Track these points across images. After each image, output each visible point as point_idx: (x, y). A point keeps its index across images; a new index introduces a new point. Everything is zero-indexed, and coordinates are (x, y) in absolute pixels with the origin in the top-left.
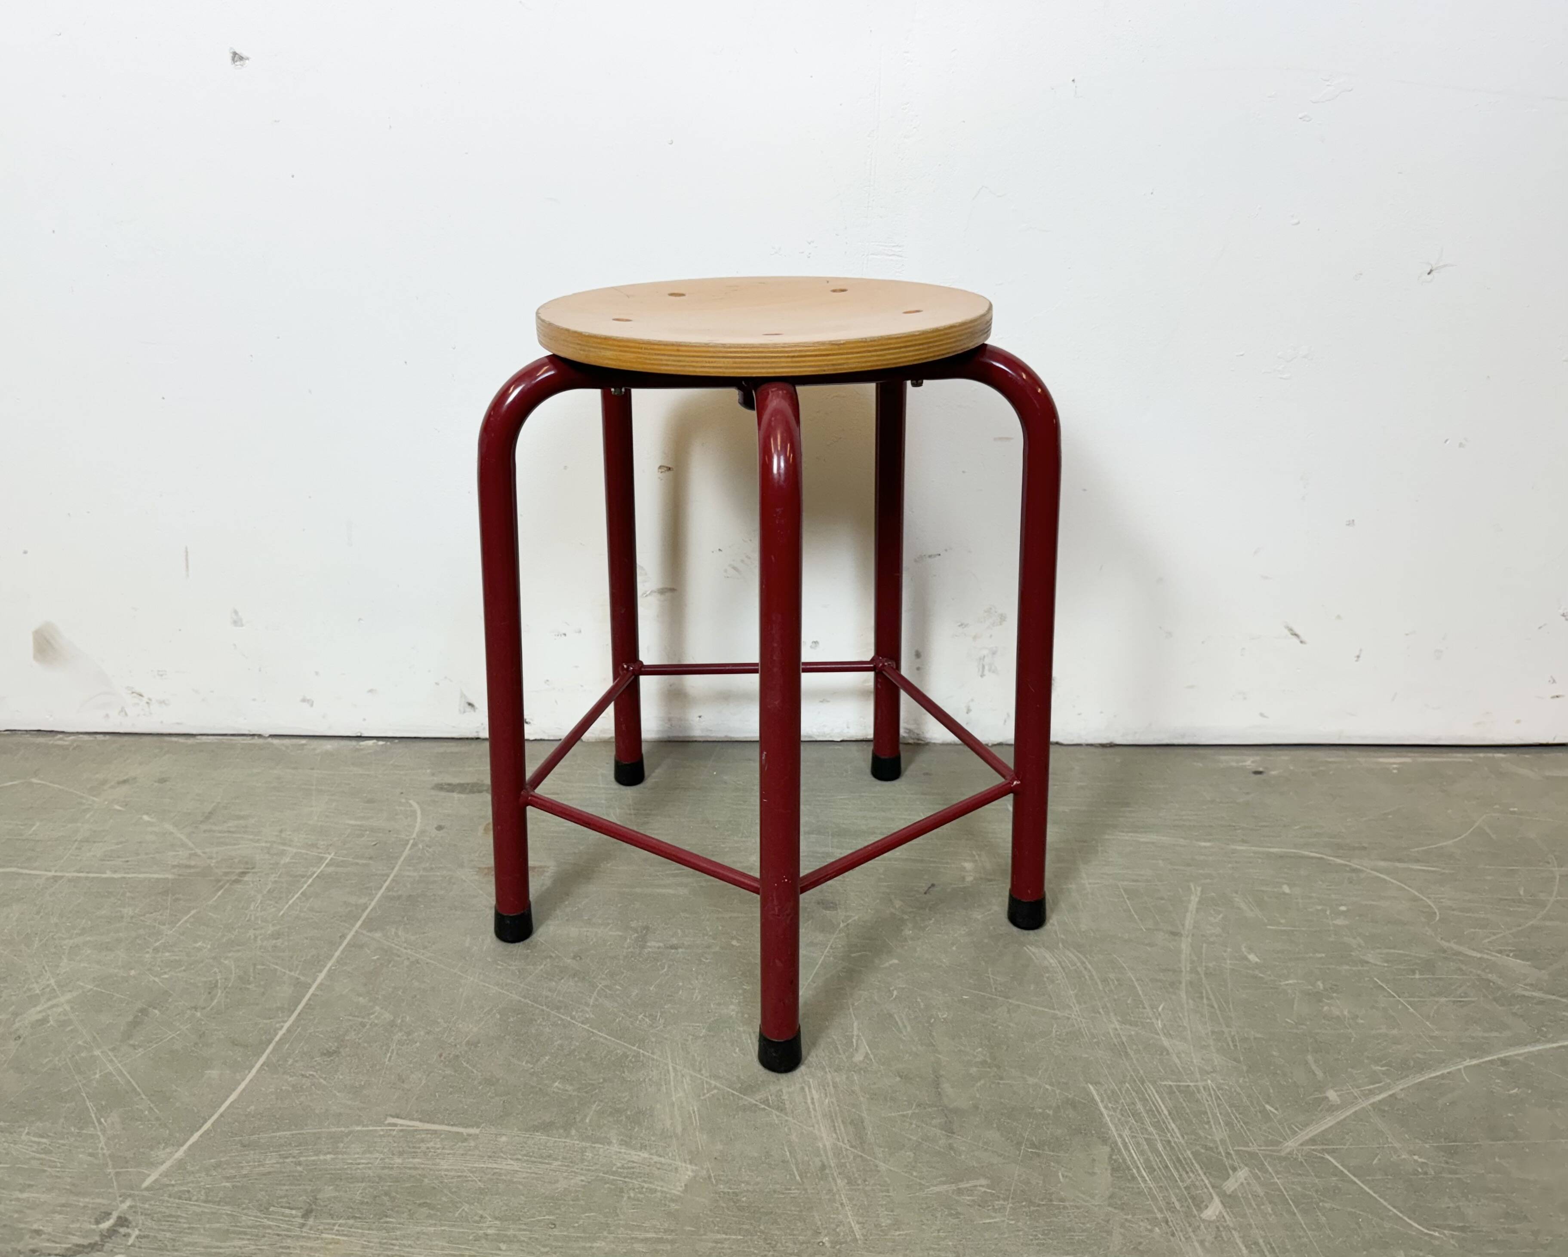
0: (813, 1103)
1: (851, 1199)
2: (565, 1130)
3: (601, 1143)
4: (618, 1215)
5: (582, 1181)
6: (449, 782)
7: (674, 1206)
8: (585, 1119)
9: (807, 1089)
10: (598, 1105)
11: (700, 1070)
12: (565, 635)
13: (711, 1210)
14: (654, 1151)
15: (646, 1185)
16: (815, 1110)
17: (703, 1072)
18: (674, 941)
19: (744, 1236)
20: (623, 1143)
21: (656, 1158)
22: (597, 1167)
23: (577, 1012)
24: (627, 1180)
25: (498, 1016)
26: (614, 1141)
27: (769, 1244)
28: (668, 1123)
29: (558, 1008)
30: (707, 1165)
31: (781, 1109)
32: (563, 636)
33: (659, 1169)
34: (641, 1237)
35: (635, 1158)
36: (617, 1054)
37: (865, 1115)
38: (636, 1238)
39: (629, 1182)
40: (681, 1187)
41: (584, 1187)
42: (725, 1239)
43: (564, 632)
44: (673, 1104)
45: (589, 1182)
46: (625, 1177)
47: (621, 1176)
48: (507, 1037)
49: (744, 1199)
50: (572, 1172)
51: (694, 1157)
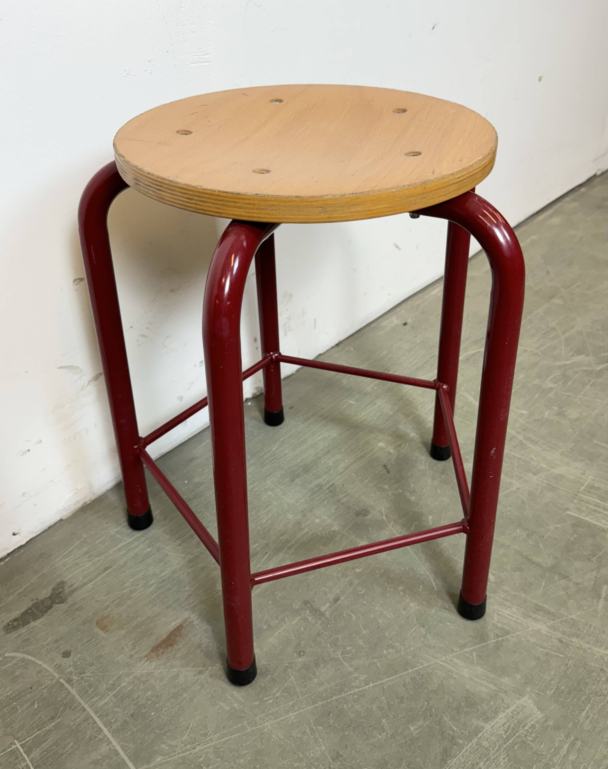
0: (512, 617)
1: (588, 643)
2: (456, 745)
3: (480, 732)
4: (542, 755)
5: (504, 759)
6: (12, 618)
7: (551, 723)
8: (454, 729)
9: (500, 613)
10: (447, 716)
11: (453, 650)
12: (29, 451)
13: (564, 708)
14: (502, 709)
15: (527, 728)
16: (517, 619)
17: (455, 649)
18: (331, 596)
19: (589, 703)
20: (487, 720)
21: (509, 711)
22: (497, 745)
23: (354, 682)
24: (517, 735)
25: (320, 728)
26: (482, 724)
27: (600, 695)
28: (486, 690)
29: (341, 690)
30: (529, 689)
31: (508, 633)
32: (28, 452)
33: (518, 714)
34: (565, 752)
35: (503, 721)
36: (409, 682)
37: (535, 602)
38: (565, 755)
39: (520, 735)
40: (538, 711)
41: (509, 760)
42: (587, 712)
43: (27, 449)
44: (471, 679)
45: (508, 756)
46: (514, 735)
47: (512, 737)
48: (346, 733)
49: (563, 688)
50: (494, 760)
51: (520, 693)
